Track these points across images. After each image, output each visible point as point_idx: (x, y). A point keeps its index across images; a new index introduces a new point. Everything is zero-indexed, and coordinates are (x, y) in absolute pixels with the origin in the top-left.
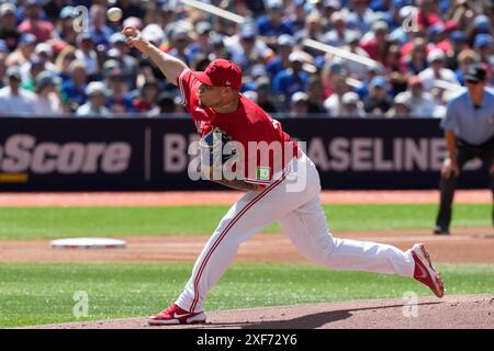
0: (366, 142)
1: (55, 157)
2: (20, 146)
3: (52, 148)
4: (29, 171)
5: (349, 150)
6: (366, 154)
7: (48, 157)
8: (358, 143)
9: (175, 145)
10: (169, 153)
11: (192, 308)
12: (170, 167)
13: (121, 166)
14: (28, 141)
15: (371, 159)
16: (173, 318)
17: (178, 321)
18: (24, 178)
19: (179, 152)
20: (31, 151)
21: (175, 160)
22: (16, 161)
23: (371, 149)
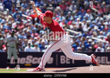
0: (104, 57)
1: (37, 60)
2: (30, 58)
3: (36, 58)
4: (31, 64)
5: (100, 59)
6: (104, 60)
7: (35, 60)
8: (102, 58)
9: (63, 58)
10: (62, 59)
11: (42, 68)
12: (62, 63)
13: (51, 62)
14: (31, 57)
15: (105, 61)
16: (38, 70)
17: (39, 71)
18: (30, 65)
19: (64, 59)
20: (32, 59)
21: (63, 61)
22: (29, 61)
23: (105, 59)
